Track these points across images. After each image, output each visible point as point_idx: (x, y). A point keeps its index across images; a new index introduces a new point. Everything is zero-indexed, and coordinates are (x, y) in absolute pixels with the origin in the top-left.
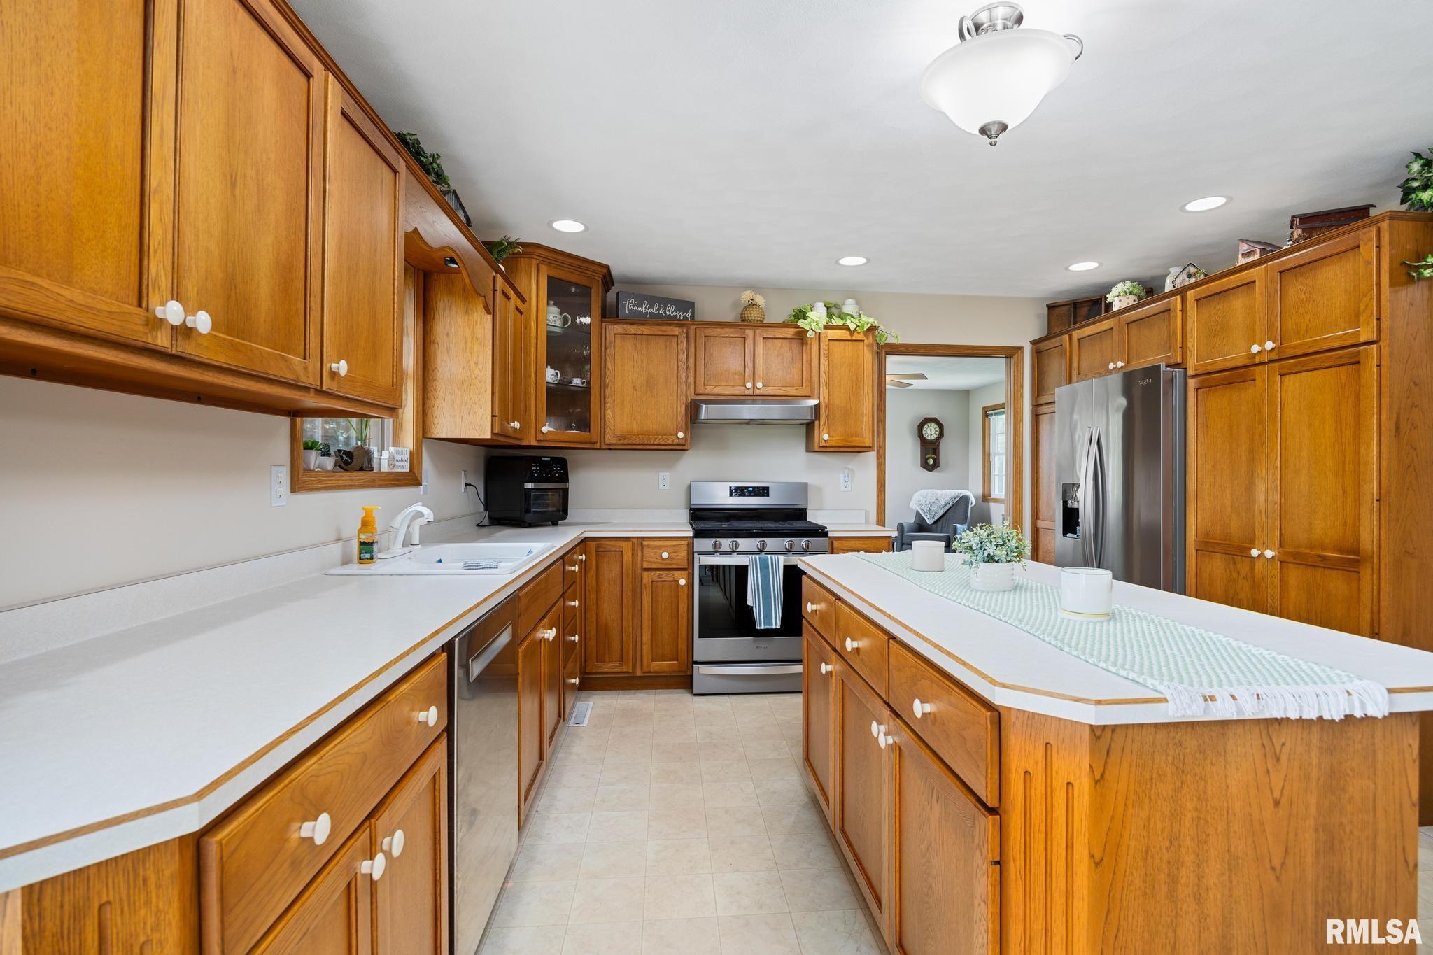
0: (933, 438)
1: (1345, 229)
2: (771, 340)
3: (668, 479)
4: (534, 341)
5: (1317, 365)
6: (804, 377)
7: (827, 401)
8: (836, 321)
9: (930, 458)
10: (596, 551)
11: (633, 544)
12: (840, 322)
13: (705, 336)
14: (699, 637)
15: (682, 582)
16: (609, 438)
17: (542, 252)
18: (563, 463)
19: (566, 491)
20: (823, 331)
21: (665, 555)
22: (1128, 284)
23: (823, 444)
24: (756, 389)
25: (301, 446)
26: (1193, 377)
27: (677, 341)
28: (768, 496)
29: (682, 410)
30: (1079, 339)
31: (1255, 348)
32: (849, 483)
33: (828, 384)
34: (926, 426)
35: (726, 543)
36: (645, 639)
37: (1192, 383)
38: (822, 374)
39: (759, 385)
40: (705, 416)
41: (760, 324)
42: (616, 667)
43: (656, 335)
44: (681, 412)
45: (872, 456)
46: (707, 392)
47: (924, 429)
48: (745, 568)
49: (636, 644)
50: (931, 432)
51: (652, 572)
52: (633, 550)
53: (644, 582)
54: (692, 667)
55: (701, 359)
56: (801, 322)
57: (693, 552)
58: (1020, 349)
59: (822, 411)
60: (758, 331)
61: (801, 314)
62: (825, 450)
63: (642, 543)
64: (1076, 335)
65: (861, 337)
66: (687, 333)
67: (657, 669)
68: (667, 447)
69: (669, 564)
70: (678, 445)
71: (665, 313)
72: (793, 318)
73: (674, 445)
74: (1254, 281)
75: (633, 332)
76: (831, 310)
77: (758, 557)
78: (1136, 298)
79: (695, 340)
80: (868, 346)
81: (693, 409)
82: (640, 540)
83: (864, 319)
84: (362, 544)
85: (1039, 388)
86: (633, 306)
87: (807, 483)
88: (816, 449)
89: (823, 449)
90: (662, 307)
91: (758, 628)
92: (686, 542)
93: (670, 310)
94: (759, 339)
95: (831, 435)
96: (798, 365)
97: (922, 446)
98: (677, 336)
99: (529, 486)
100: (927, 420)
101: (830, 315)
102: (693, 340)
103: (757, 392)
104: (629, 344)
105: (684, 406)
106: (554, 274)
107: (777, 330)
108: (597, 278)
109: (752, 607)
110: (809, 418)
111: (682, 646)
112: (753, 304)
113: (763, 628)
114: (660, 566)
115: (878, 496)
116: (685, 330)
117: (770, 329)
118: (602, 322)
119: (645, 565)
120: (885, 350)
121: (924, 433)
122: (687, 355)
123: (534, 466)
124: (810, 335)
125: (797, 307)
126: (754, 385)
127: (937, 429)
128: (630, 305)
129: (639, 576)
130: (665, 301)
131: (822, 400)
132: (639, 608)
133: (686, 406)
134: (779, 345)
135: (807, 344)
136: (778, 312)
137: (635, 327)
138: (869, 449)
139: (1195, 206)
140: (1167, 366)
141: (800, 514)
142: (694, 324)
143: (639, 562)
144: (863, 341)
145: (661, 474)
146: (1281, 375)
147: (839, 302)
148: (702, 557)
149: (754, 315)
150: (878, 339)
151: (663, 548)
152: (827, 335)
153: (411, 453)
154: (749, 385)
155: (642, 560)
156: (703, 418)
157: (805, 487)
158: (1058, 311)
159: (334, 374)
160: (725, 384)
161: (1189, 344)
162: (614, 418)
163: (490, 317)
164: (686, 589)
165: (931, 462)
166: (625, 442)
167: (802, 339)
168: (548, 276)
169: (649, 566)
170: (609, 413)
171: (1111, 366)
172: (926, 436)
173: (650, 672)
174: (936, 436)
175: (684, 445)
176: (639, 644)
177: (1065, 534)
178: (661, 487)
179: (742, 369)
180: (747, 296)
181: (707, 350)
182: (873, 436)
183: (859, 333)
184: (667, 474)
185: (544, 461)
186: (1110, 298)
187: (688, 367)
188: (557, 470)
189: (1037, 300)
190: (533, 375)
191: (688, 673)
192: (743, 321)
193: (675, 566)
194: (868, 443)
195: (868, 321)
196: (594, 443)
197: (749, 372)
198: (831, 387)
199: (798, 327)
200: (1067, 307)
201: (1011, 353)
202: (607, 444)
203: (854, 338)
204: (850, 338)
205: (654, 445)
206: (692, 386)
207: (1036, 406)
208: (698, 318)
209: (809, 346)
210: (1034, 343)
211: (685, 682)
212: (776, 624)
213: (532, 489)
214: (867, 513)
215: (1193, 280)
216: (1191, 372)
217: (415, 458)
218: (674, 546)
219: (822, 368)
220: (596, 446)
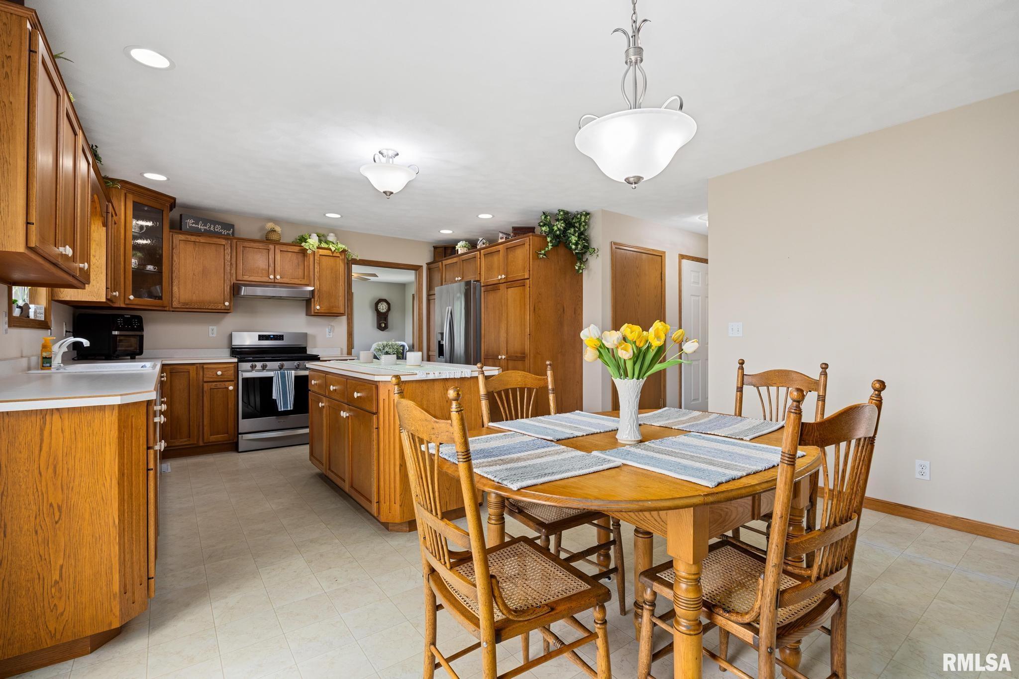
0: (384, 311)
1: (525, 235)
2: (285, 252)
3: (215, 330)
4: (122, 241)
5: (515, 285)
6: (305, 274)
7: (318, 288)
8: (324, 245)
9: (382, 323)
10: (170, 372)
11: (197, 367)
12: (326, 246)
13: (243, 247)
14: (242, 419)
15: (231, 388)
16: (175, 304)
17: (128, 186)
18: (140, 319)
19: (141, 337)
20: (316, 250)
21: (219, 373)
22: (464, 242)
23: (317, 311)
24: (276, 279)
25: (11, 303)
26: (483, 286)
27: (224, 248)
28: (283, 340)
29: (227, 289)
30: (445, 265)
31: (500, 277)
32: (331, 333)
33: (319, 279)
34: (380, 304)
35: (259, 365)
36: (205, 423)
37: (482, 288)
38: (316, 273)
39: (278, 277)
40: (244, 293)
41: (277, 243)
42: (185, 441)
43: (209, 243)
44: (227, 290)
45: (344, 319)
46: (244, 279)
47: (379, 306)
48: (271, 379)
49: (199, 426)
50: (383, 307)
51: (210, 384)
52: (197, 371)
53: (205, 389)
54: (238, 437)
55: (240, 260)
56: (303, 244)
57: (238, 371)
58: (422, 266)
59: (316, 293)
60: (277, 247)
61: (303, 239)
62: (318, 315)
63: (203, 367)
64: (445, 262)
65: (338, 255)
66: (231, 244)
67: (214, 440)
68: (216, 311)
69: (222, 378)
70: (225, 310)
71: (214, 229)
72: (298, 241)
73: (222, 310)
74: (500, 251)
75: (193, 240)
76: (322, 238)
77: (279, 372)
78: (467, 249)
79: (236, 248)
80: (342, 260)
81: (235, 289)
82: (201, 365)
83: (340, 246)
84: (44, 358)
85: (430, 288)
86: (192, 224)
87: (306, 333)
88: (313, 314)
89: (316, 314)
90: (212, 226)
91: (280, 410)
92: (233, 365)
93: (218, 228)
94: (278, 251)
95: (321, 306)
96: (302, 267)
97: (377, 316)
98: (224, 245)
99: (116, 333)
100: (380, 301)
101: (320, 241)
102: (235, 248)
103: (276, 281)
104: (190, 247)
105: (229, 287)
106: (137, 200)
107: (289, 247)
108: (167, 204)
109: (276, 400)
110: (308, 296)
111: (231, 424)
112: (273, 231)
113: (282, 410)
114: (215, 380)
115: (348, 340)
116: (229, 242)
117: (284, 246)
118: (170, 232)
119: (205, 380)
120: (351, 262)
121: (379, 308)
122: (231, 257)
123: (119, 321)
124: (309, 252)
125: (300, 234)
126: (275, 277)
127: (387, 306)
128: (190, 223)
129: (201, 387)
130: (215, 222)
131: (316, 287)
132: (201, 405)
133: (230, 287)
134: (290, 255)
135: (307, 256)
136: (289, 236)
137: (195, 237)
138: (342, 314)
139: (482, 216)
140: (474, 281)
141: (304, 349)
142: (235, 239)
143: (201, 378)
144: (339, 257)
145: (211, 327)
146: (507, 288)
147: (326, 234)
148: (244, 374)
149: (274, 237)
150: (347, 256)
151: (219, 369)
152: (318, 252)
153: (45, 310)
154: (272, 277)
155: (203, 377)
156: (242, 294)
157: (305, 336)
158: (438, 250)
160: (256, 275)
161: (482, 273)
162: (179, 291)
163: (104, 228)
164: (233, 392)
165: (383, 325)
166: (187, 306)
167: (304, 253)
168: (134, 202)
169: (209, 380)
170: (175, 289)
171: (457, 279)
172: (380, 310)
173: (209, 442)
174: (386, 310)
175: (228, 310)
176: (201, 427)
177: (439, 357)
178: (211, 335)
179: (267, 267)
180: (270, 226)
181: (244, 255)
182: (345, 308)
183: (337, 253)
184: (215, 328)
185: (126, 317)
186: (457, 247)
187: (231, 264)
188: (135, 323)
189: (429, 243)
190: (122, 263)
191: (235, 441)
192: (267, 240)
193: (225, 379)
194: (342, 311)
195: (341, 246)
196: (165, 307)
197: (271, 269)
198: (321, 280)
199: (302, 246)
200: (442, 249)
201: (416, 268)
202: (174, 308)
203: (334, 255)
204: (331, 255)
205: (208, 309)
206: (234, 276)
207: (429, 295)
208: (236, 236)
209: (308, 257)
210: (428, 264)
211: (233, 446)
212: (290, 407)
213: (117, 335)
214: (342, 350)
215: (484, 246)
216: (482, 285)
217: (47, 313)
218: (225, 368)
219: (316, 270)
220: (165, 309)
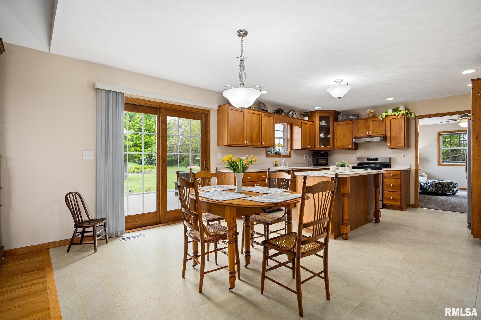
3: (353, 156)
4: (316, 129)
12: (394, 114)
13: (357, 123)
16: (336, 148)
17: (317, 112)
18: (327, 153)
19: (328, 159)
20: (386, 117)
23: (389, 146)
25: (267, 152)
27: (350, 125)
28: (378, 160)
32: (405, 157)
33: (391, 130)
39: (371, 133)
40: (354, 141)
43: (346, 124)
44: (351, 141)
46: (357, 136)
55: (356, 128)
59: (388, 138)
66: (353, 122)
68: (348, 149)
73: (350, 148)
75: (340, 124)
76: (396, 110)
80: (403, 119)
84: (275, 164)
86: (341, 118)
87: (391, 157)
90: (349, 117)
93: (351, 117)
94: (371, 121)
95: (391, 144)
96: (382, 126)
98: (351, 123)
99: (318, 158)
102: (354, 124)
103: (370, 135)
104: (340, 127)
105: (352, 139)
106: (320, 115)
107: (376, 118)
112: (371, 113)
115: (415, 161)
117: (373, 118)
118: (333, 123)
120: (417, 118)
122: (353, 128)
123: (319, 154)
126: (369, 133)
130: (350, 115)
131: (388, 135)
137: (341, 123)
144: (401, 118)
145: (352, 155)
147: (399, 107)
153: (289, 152)
154: (367, 133)
159: (263, 144)
160: (362, 133)
163: (301, 128)
166: (339, 148)
170: (335, 142)
178: (352, 158)
179: (366, 129)
180: (369, 111)
182: (404, 143)
184: (353, 155)
187: (353, 130)
188: (325, 155)
190: (316, 136)
194: (403, 146)
197: (368, 130)
204: (397, 118)
205: (345, 149)
206: (354, 135)
208: (359, 118)
209: (385, 121)
214: (411, 165)
217: (290, 153)
220: (332, 149)
